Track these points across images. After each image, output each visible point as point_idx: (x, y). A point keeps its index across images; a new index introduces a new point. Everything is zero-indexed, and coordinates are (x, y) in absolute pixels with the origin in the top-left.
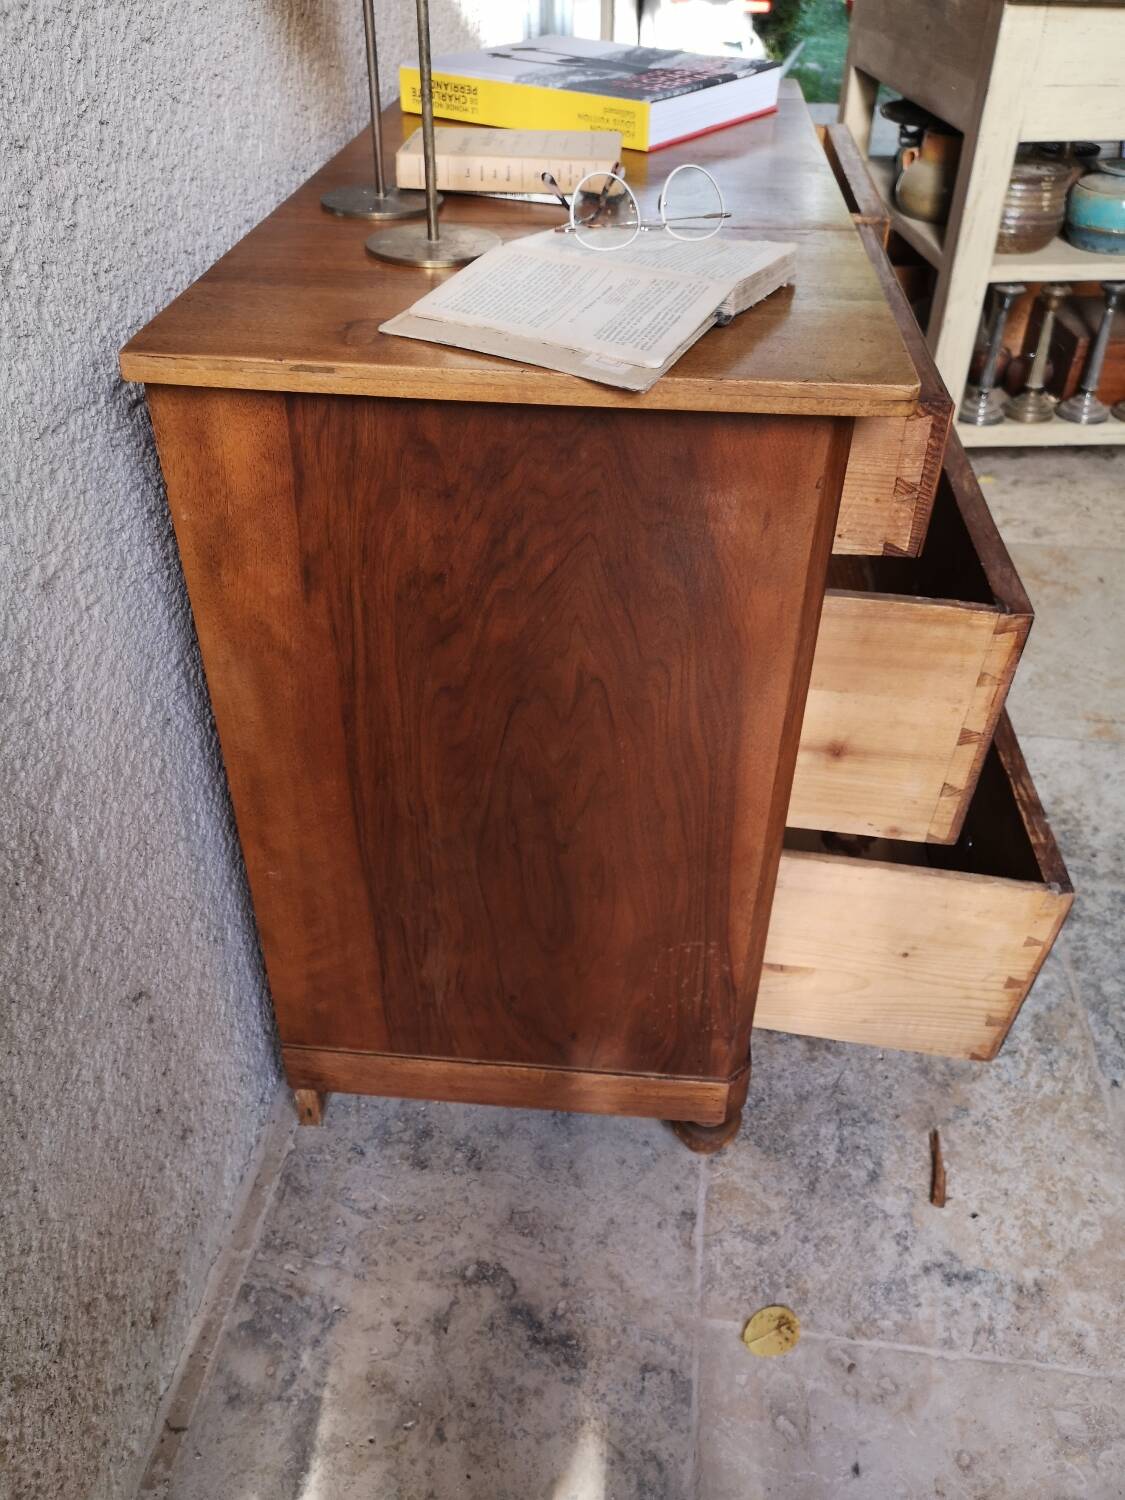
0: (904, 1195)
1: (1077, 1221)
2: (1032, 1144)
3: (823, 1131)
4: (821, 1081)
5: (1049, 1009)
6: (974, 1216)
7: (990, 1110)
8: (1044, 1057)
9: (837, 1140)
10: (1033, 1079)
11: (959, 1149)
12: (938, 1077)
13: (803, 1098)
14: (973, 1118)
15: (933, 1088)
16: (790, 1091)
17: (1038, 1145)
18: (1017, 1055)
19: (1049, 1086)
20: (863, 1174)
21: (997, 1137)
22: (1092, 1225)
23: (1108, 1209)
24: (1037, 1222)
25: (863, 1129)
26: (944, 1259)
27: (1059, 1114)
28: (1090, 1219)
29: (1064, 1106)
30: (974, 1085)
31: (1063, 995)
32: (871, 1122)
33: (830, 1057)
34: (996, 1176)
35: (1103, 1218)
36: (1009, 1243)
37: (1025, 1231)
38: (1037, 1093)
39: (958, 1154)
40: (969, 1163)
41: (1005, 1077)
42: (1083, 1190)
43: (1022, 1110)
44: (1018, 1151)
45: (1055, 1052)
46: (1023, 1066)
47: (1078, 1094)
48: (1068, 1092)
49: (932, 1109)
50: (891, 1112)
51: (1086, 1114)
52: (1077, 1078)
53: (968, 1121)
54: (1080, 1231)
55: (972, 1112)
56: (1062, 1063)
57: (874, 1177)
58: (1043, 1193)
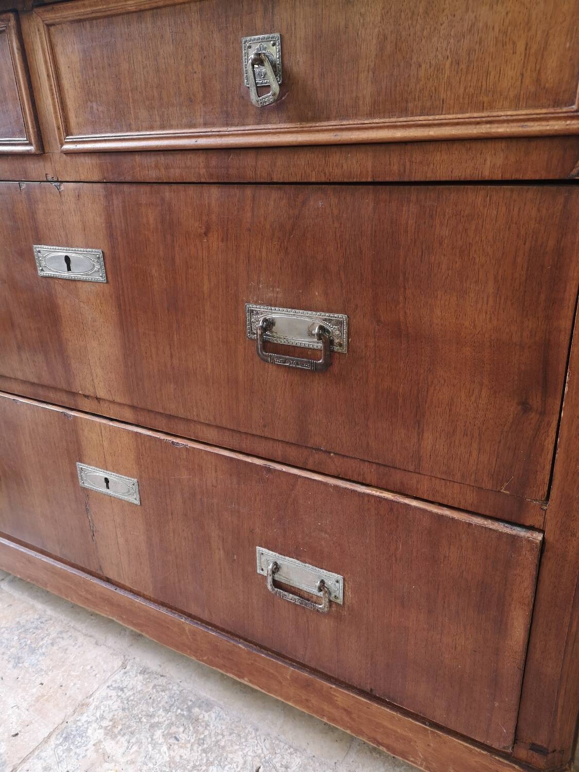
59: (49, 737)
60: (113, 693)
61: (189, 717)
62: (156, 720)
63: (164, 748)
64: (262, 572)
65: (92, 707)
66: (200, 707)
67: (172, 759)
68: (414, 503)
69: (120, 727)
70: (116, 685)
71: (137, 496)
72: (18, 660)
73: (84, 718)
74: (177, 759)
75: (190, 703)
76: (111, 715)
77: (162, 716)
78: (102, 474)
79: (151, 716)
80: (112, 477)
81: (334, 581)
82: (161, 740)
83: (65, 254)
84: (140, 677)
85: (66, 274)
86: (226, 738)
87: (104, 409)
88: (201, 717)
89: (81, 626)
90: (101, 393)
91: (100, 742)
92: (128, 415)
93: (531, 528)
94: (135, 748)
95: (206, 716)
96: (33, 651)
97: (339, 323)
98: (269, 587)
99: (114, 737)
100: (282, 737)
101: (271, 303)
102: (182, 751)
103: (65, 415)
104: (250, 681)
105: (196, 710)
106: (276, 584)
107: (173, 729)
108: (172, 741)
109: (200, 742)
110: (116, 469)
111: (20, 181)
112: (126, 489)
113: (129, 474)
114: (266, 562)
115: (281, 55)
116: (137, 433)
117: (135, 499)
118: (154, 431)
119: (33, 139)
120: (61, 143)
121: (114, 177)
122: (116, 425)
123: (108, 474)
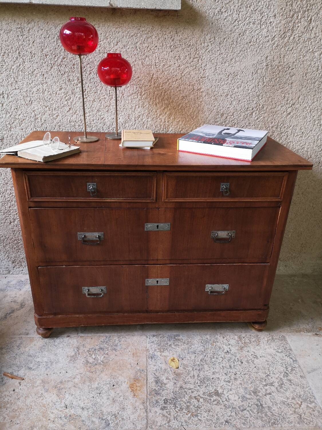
0: (23, 375)
1: (6, 416)
2: (32, 408)
3: (45, 358)
4: (61, 358)
5: (83, 421)
6: (14, 390)
7: (46, 398)
8: (63, 416)
9: (42, 361)
10: (55, 411)
11: (35, 389)
12: (59, 386)
13: (56, 355)
14: (44, 393)
15: (55, 384)
16: (58, 352)
17: (32, 410)
18: (65, 408)
19: (52, 416)
20: (31, 366)
21: (37, 399)
22: (4, 420)
23: (7, 425)
24: (8, 405)
25: (45, 367)
26: (4, 382)
27: (42, 417)
28: (6, 420)
29: (44, 419)
30: (55, 395)
31: (89, 426)
32: (46, 369)
33: (68, 360)
34: (24, 397)
35: (5, 424)
36: (4, 398)
37: (7, 402)
38: (50, 412)
39: (33, 388)
40: (30, 391)
41: (57, 404)
42: (15, 420)
43: (45, 407)
44: (31, 404)
45: (65, 420)
46: (60, 409)
47: (48, 424)
48: (49, 421)
49: (48, 383)
50: (49, 374)
51: (40, 426)
52: (55, 425)
53: (43, 392)
54: (3, 416)
55: (46, 393)
56: (61, 422)
57: (30, 369)
58: (16, 409)
59: (147, 360)
60: (152, 344)
61: (177, 340)
62: (169, 344)
63: (178, 348)
65: (150, 349)
66: (176, 337)
67: (182, 349)
69: (162, 350)
70: (151, 342)
72: (115, 350)
73: (150, 352)
74: (183, 349)
75: (173, 337)
76: (157, 348)
77: (169, 343)
79: (167, 344)
80: (160, 280)
81: (226, 286)
82: (175, 347)
84: (154, 337)
86: (189, 339)
88: (179, 338)
89: (123, 334)
90: (160, 258)
91: (161, 355)
94: (171, 351)
95: (180, 338)
96: (116, 346)
97: (235, 232)
98: (209, 293)
99: (163, 352)
100: (201, 334)
101: (219, 230)
102: (182, 347)
103: (144, 266)
105: (176, 338)
106: (211, 292)
107: (175, 344)
108: (178, 346)
109: (184, 343)
110: (162, 277)
111: (144, 208)
112: (165, 282)
113: (166, 277)
114: (209, 287)
115: (230, 186)
116: (171, 266)
117: (168, 284)
118: (176, 264)
119: (155, 199)
120: (164, 200)
121: (179, 207)
122: (163, 265)
123: (158, 279)
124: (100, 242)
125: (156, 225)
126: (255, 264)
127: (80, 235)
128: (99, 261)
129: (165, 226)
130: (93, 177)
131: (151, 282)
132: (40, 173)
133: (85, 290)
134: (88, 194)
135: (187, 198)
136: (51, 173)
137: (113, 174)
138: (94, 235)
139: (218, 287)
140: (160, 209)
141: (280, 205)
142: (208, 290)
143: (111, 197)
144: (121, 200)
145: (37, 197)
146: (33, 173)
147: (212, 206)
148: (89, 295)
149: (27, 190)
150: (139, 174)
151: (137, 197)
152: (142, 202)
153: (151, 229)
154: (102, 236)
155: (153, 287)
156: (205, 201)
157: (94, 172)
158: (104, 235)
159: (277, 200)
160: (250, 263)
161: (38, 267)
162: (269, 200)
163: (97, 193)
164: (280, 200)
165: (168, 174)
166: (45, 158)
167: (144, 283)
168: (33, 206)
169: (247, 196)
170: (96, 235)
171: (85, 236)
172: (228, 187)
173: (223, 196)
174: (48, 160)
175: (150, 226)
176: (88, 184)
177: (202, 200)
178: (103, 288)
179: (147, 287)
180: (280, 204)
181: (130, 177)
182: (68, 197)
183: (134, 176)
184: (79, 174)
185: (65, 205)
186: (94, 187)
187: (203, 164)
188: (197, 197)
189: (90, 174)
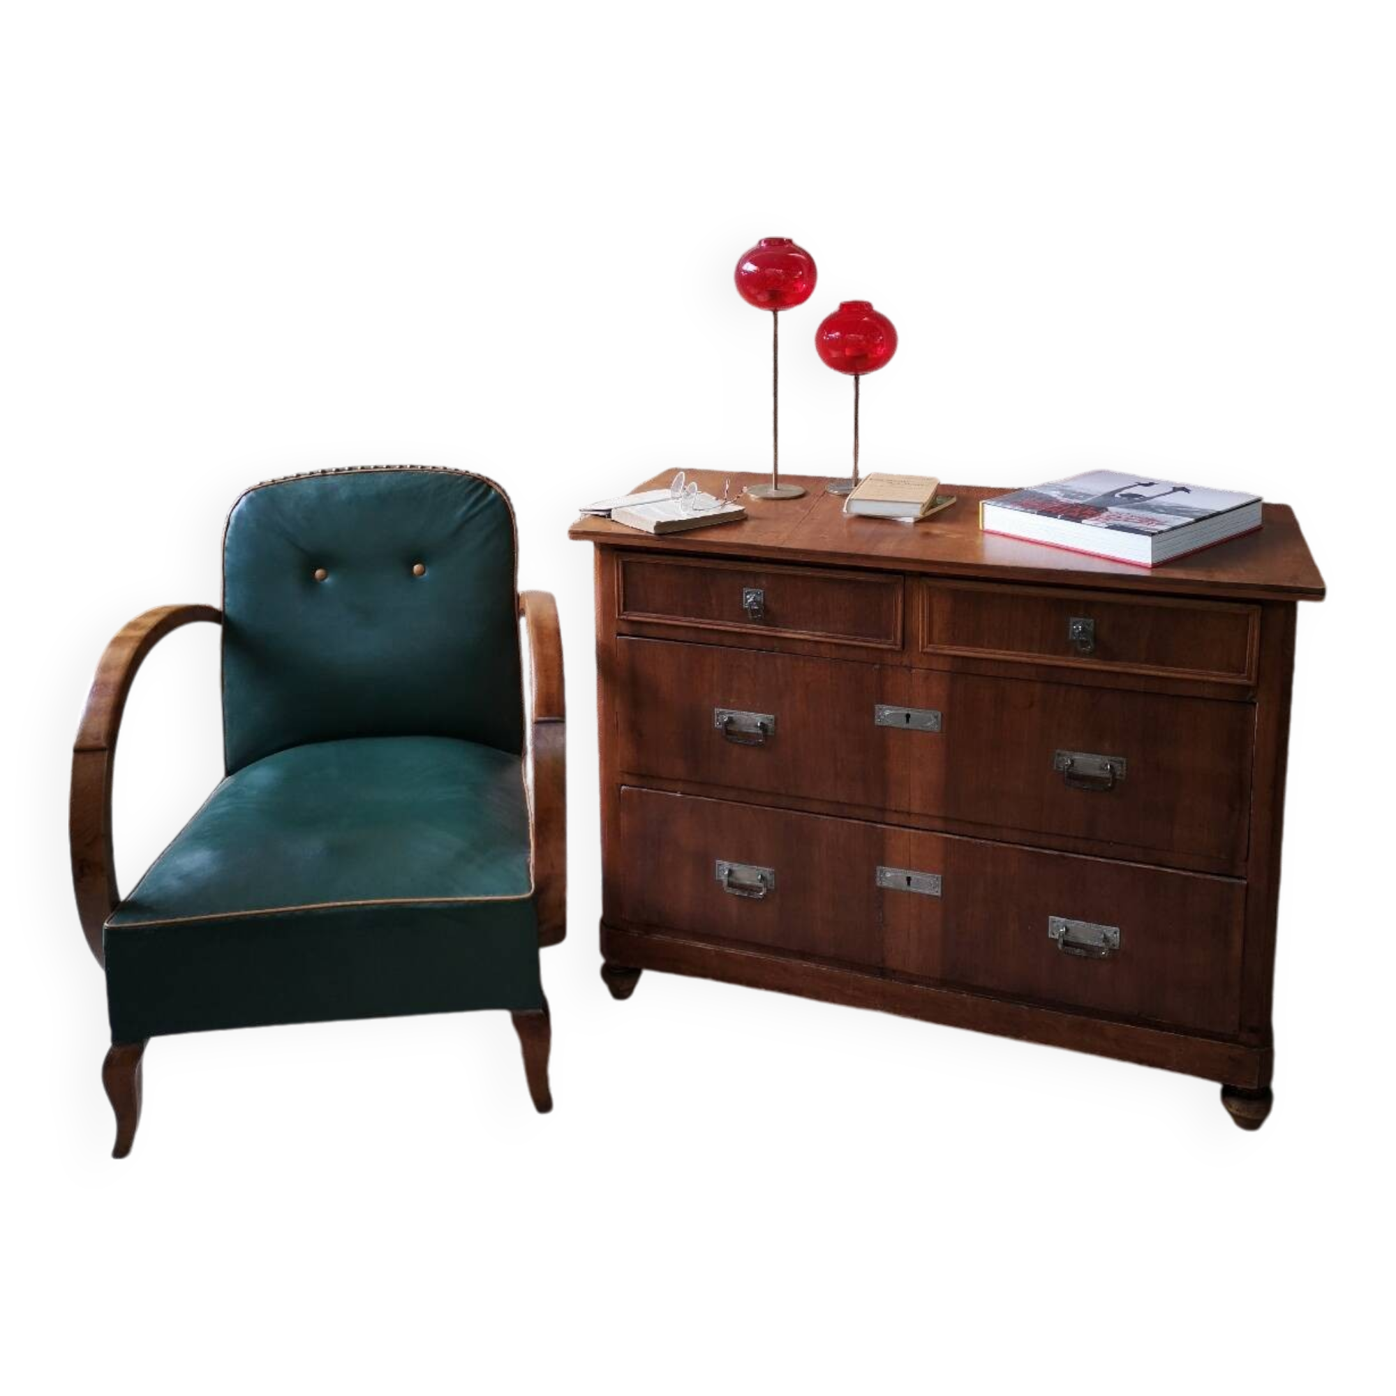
64: (1053, 936)
68: (1170, 870)
71: (939, 889)
78: (902, 874)
80: (915, 876)
81: (1113, 932)
83: (907, 712)
85: (905, 726)
87: (913, 821)
90: (916, 808)
92: (938, 824)
93: (1239, 878)
97: (1122, 763)
98: (1060, 946)
101: (1075, 750)
103: (873, 827)
104: (1029, 1038)
106: (1066, 943)
110: (922, 869)
111: (874, 664)
112: (928, 884)
113: (934, 871)
114: (1058, 926)
115: (1095, 629)
116: (947, 838)
117: (937, 892)
118: (963, 836)
119: (899, 642)
120: (923, 647)
121: (962, 670)
122: (925, 833)
123: (910, 874)
124: (767, 739)
125: (905, 711)
126: (1197, 875)
127: (722, 716)
128: (760, 792)
129: (928, 720)
130: (756, 575)
131: (890, 877)
132: (647, 558)
133: (723, 868)
134: (742, 615)
135: (982, 647)
136: (670, 560)
137: (800, 571)
138: (752, 720)
139: (1089, 933)
140: (914, 671)
141: (1253, 697)
142: (1056, 936)
143: (796, 626)
144: (818, 635)
145: (636, 610)
146: (633, 558)
147: (1050, 676)
148: (730, 885)
149: (618, 594)
150: (862, 577)
151: (856, 634)
152: (867, 648)
153: (890, 722)
154: (771, 726)
155: (896, 894)
156: (1029, 660)
157: (758, 565)
158: (776, 721)
159: (1239, 681)
160: (1184, 869)
161: (622, 785)
162: (1213, 679)
163: (766, 615)
164: (1245, 681)
165: (931, 582)
166: (659, 526)
167: (872, 878)
168: (625, 632)
169: (1147, 661)
170: (758, 718)
171: (731, 721)
172: (1091, 629)
173: (1078, 654)
174: (665, 529)
175: (887, 714)
176: (746, 590)
177: (1023, 657)
178: (767, 871)
179: (882, 891)
180: (1251, 694)
181: (842, 581)
182: (701, 617)
183: (849, 581)
184: (727, 565)
185: (691, 636)
186: (759, 599)
187: (1014, 564)
188: (1008, 649)
189: (751, 567)
